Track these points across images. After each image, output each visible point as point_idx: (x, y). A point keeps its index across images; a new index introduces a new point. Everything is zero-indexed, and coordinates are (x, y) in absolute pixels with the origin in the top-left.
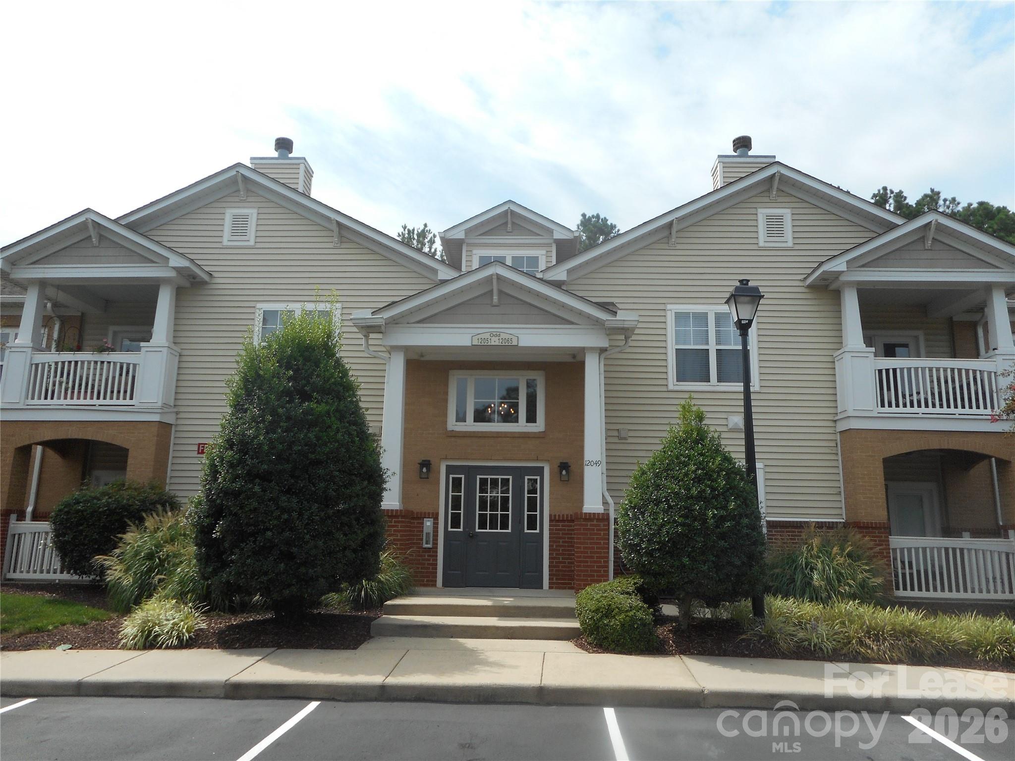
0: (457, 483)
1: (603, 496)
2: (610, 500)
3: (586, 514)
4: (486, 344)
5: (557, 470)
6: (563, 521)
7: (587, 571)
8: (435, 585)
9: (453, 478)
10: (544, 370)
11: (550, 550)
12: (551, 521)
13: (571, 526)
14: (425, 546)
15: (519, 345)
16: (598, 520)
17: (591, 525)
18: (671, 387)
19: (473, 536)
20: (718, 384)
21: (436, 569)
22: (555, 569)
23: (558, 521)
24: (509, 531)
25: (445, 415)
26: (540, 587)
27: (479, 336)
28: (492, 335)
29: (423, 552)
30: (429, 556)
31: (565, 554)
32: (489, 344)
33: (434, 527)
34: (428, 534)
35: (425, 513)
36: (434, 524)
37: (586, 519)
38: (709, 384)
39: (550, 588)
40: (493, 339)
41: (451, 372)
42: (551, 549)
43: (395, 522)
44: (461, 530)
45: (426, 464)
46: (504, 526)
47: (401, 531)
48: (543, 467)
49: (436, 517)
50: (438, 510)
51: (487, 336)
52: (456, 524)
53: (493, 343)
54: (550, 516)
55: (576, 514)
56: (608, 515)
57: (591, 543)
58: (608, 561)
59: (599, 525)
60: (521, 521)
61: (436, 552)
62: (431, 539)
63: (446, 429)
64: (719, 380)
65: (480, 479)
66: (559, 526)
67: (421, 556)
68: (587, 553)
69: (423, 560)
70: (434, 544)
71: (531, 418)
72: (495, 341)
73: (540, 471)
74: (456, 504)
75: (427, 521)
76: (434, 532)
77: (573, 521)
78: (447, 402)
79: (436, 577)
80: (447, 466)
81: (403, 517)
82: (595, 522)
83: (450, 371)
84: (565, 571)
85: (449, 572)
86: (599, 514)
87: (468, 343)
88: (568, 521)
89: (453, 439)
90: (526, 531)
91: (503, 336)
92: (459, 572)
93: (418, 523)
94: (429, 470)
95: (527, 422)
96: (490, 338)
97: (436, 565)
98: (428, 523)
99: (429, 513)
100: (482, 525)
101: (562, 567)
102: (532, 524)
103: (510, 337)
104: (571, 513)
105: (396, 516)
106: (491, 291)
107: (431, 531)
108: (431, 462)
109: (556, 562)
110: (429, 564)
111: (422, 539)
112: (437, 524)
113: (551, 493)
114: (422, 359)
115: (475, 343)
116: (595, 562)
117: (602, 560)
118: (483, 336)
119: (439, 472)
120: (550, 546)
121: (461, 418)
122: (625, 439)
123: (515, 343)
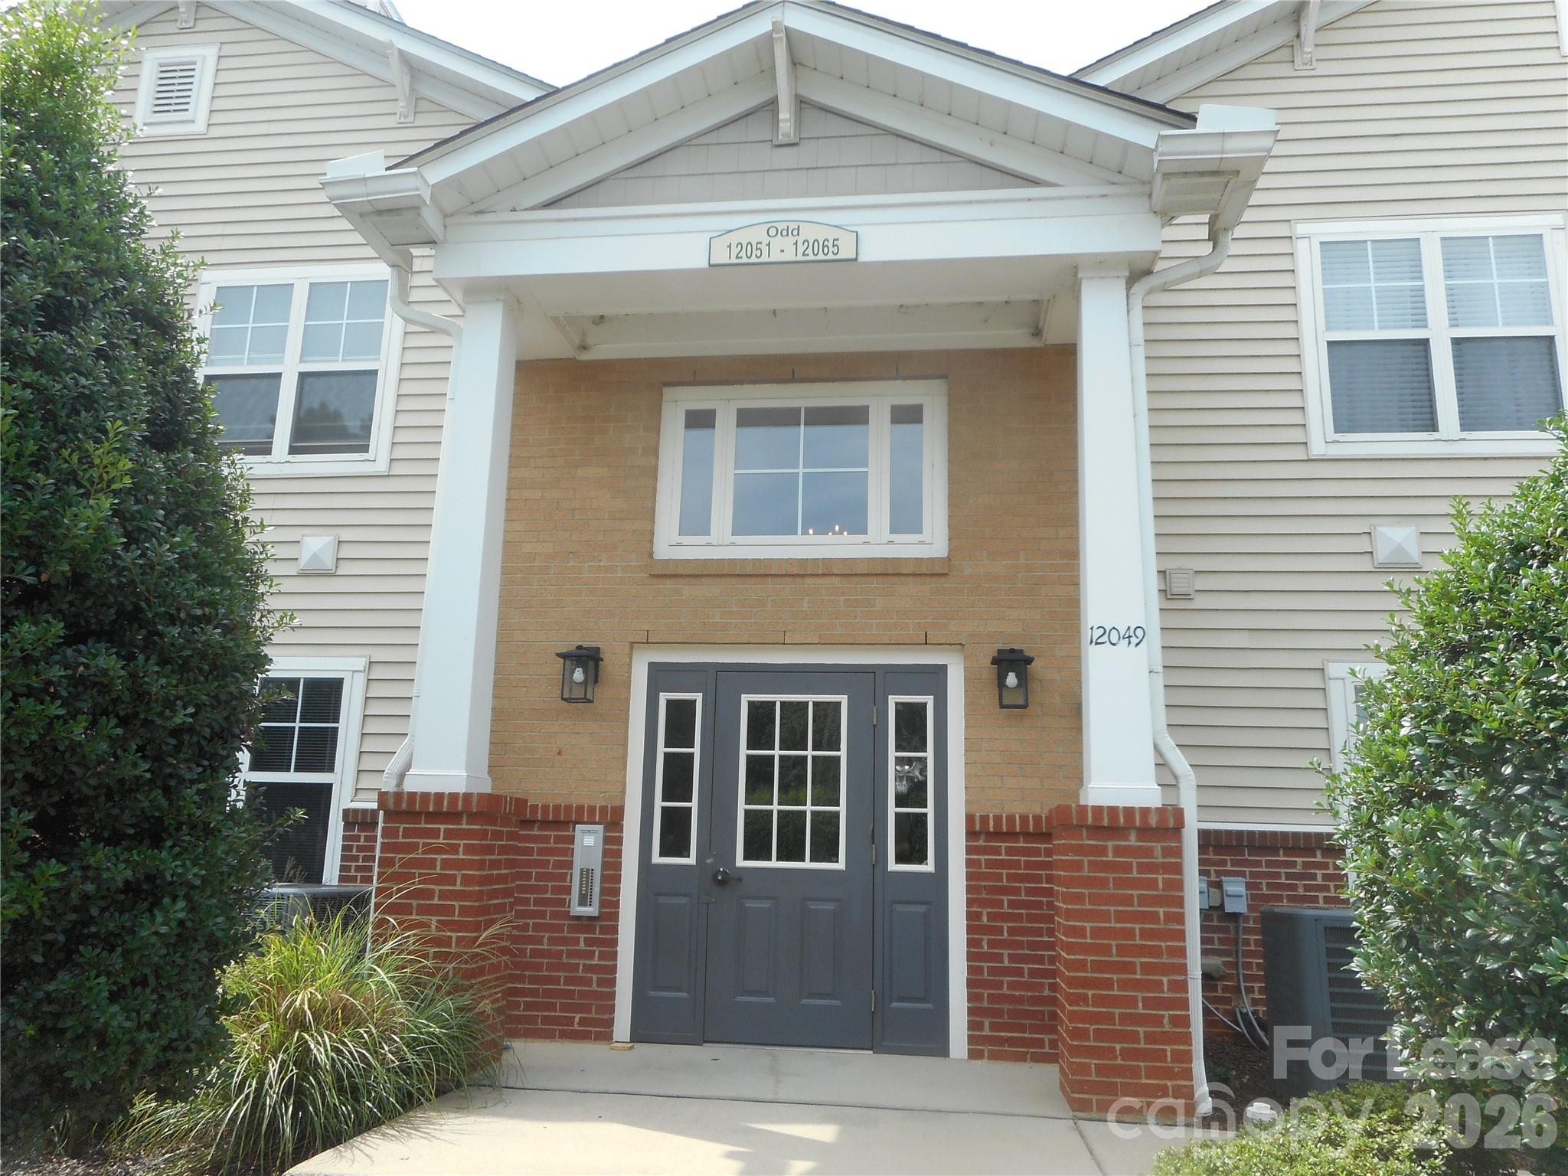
0: (680, 715)
1: (1156, 748)
2: (1180, 762)
3: (1098, 810)
4: (754, 259)
5: (988, 671)
6: (1011, 835)
7: (1109, 1019)
8: (606, 1036)
9: (670, 703)
10: (944, 377)
11: (970, 929)
12: (971, 834)
13: (1036, 852)
14: (578, 910)
15: (862, 258)
16: (1145, 832)
17: (1118, 851)
18: (1318, 449)
19: (726, 880)
20: (1465, 435)
21: (612, 983)
22: (986, 993)
23: (998, 835)
24: (841, 865)
25: (650, 514)
26: (939, 1047)
27: (734, 239)
28: (773, 232)
29: (572, 929)
30: (588, 942)
31: (1020, 945)
32: (764, 259)
33: (606, 853)
34: (586, 874)
35: (580, 808)
36: (607, 840)
37: (1097, 830)
38: (1435, 435)
39: (974, 1055)
40: (778, 243)
41: (669, 393)
42: (974, 928)
43: (449, 834)
44: (691, 860)
45: (588, 658)
46: (826, 849)
47: (469, 865)
48: (944, 668)
49: (613, 820)
50: (623, 800)
51: (759, 235)
52: (675, 842)
53: (776, 257)
54: (970, 819)
55: (1062, 811)
56: (1179, 814)
57: (1121, 917)
58: (1185, 982)
59: (1149, 853)
60: (876, 837)
61: (614, 930)
62: (597, 889)
63: (651, 555)
64: (1469, 422)
65: (752, 705)
66: (996, 851)
67: (565, 941)
68: (1106, 950)
69: (572, 954)
70: (603, 904)
71: (905, 519)
72: (783, 250)
73: (934, 678)
74: (677, 780)
75: (584, 832)
76: (605, 866)
77: (1047, 836)
78: (655, 477)
79: (611, 1009)
80: (651, 665)
81: (473, 817)
82: (1133, 840)
83: (665, 390)
84: (1020, 1000)
85: (652, 993)
86: (1145, 811)
87: (697, 260)
88: (1027, 835)
89: (669, 584)
90: (893, 866)
91: (809, 233)
92: (684, 995)
93: (558, 839)
94: (594, 676)
95: (893, 530)
96: (765, 240)
97: (613, 969)
98: (588, 840)
99: (592, 809)
100: (757, 848)
101: (1012, 985)
102: (912, 845)
103: (835, 234)
104: (1038, 811)
105: (453, 816)
106: (772, 104)
107: (596, 864)
108: (602, 655)
109: (991, 971)
110: (588, 968)
111: (568, 890)
112: (619, 841)
113: (970, 746)
114: (585, 356)
115: (721, 257)
116: (1137, 985)
117: (1165, 980)
118: (744, 237)
119: (627, 684)
120: (970, 916)
121: (695, 522)
122: (1186, 597)
123: (848, 252)
